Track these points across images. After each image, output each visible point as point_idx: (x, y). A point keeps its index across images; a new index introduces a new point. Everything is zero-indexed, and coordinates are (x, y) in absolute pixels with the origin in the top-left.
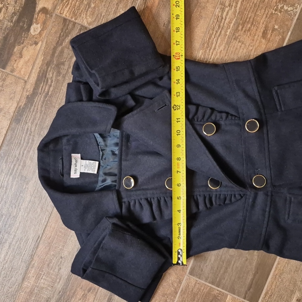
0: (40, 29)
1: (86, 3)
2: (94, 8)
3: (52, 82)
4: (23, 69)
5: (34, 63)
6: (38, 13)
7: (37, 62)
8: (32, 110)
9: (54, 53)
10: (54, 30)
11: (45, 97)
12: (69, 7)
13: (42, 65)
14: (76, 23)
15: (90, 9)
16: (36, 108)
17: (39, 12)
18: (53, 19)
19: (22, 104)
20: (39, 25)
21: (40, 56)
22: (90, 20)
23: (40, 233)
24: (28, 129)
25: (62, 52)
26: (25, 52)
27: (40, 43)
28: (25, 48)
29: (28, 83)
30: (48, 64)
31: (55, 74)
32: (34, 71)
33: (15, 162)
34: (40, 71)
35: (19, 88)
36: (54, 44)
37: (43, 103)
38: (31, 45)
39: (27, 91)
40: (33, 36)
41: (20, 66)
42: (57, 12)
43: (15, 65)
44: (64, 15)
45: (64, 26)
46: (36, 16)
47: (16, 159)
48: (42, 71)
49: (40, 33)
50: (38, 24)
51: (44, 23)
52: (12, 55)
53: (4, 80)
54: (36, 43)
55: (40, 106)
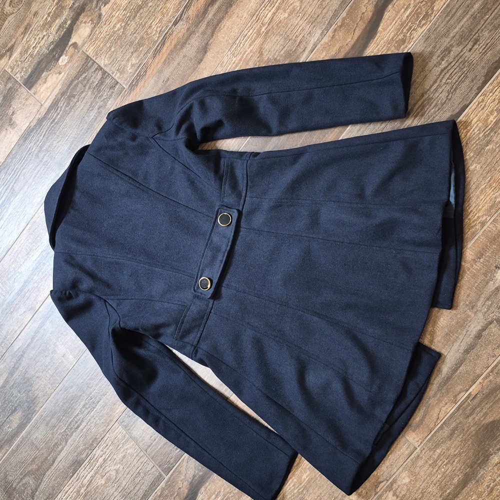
0: (66, 61)
1: (108, 46)
2: (113, 52)
3: (60, 111)
4: (43, 94)
5: (53, 90)
6: (70, 47)
7: (55, 90)
8: (38, 132)
9: (70, 84)
10: (77, 64)
11: (51, 123)
12: (94, 46)
13: (58, 94)
14: (95, 62)
15: (109, 52)
16: (42, 131)
17: (71, 45)
18: (79, 55)
19: (33, 125)
20: (67, 58)
21: (59, 85)
22: (106, 62)
23: (10, 244)
24: (30, 148)
25: (76, 86)
26: (49, 79)
27: (63, 73)
28: (50, 76)
29: (43, 108)
30: (63, 94)
31: (65, 104)
32: (50, 97)
33: (11, 175)
34: (55, 98)
35: (35, 110)
36: (73, 76)
37: (48, 128)
38: (56, 74)
39: (40, 114)
40: (60, 66)
41: (42, 90)
42: (84, 49)
43: (39, 89)
44: (88, 53)
45: (86, 62)
46: (67, 48)
47: (13, 172)
48: (56, 100)
49: (65, 65)
50: (66, 56)
51: (71, 57)
52: (39, 79)
53: (26, 100)
54: (60, 73)
55: (45, 130)
